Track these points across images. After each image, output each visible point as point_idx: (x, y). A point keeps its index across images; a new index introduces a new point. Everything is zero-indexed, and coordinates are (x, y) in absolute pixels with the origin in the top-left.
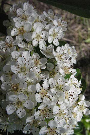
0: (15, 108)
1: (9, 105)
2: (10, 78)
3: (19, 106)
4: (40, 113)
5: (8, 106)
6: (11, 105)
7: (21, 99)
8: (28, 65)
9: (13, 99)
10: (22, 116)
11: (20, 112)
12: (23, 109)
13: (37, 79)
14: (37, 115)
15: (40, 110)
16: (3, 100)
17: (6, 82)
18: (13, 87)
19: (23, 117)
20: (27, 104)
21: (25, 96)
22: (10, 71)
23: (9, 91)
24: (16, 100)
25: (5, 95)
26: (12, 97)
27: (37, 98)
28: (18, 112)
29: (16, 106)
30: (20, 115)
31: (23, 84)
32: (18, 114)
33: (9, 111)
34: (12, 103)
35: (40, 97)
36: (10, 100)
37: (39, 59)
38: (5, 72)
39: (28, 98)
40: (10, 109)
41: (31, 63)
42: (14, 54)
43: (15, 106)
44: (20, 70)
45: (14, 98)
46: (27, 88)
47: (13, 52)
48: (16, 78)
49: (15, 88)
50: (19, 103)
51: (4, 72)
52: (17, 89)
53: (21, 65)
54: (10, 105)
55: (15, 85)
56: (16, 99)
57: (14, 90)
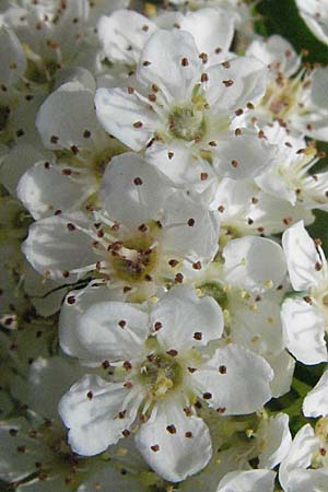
0: (130, 405)
1: (86, 383)
2: (91, 192)
3: (162, 390)
4: (313, 448)
5: (80, 390)
6: (101, 381)
7: (175, 337)
8: (228, 84)
9: (113, 339)
10: (182, 465)
11: (171, 429)
12: (188, 412)
13: (293, 199)
14: (293, 460)
15: (314, 421)
16: (41, 363)
17: (58, 212)
18: (114, 247)
19: (192, 471)
20: (223, 370)
21: (208, 315)
22: (90, 128)
23: (82, 284)
24: (139, 340)
25: (56, 318)
26: (108, 324)
27: (296, 336)
28: (153, 434)
29: (139, 393)
30: (165, 463)
31: (191, 222)
32: (155, 448)
33: (85, 428)
34: (106, 365)
35: (317, 326)
36: (95, 344)
37: (293, 77)
38: (54, 140)
39: (227, 330)
40: (88, 419)
41: (247, 80)
42: (116, 32)
43: (129, 386)
44: (161, 126)
45: (122, 324)
46: (219, 258)
47: (109, 15)
48: (138, 182)
49: (127, 253)
50: (163, 366)
51: (48, 144)
52: (146, 262)
53: (173, 91)
54: (94, 383)
55: (127, 231)
56: (140, 333)
57: (120, 275)
